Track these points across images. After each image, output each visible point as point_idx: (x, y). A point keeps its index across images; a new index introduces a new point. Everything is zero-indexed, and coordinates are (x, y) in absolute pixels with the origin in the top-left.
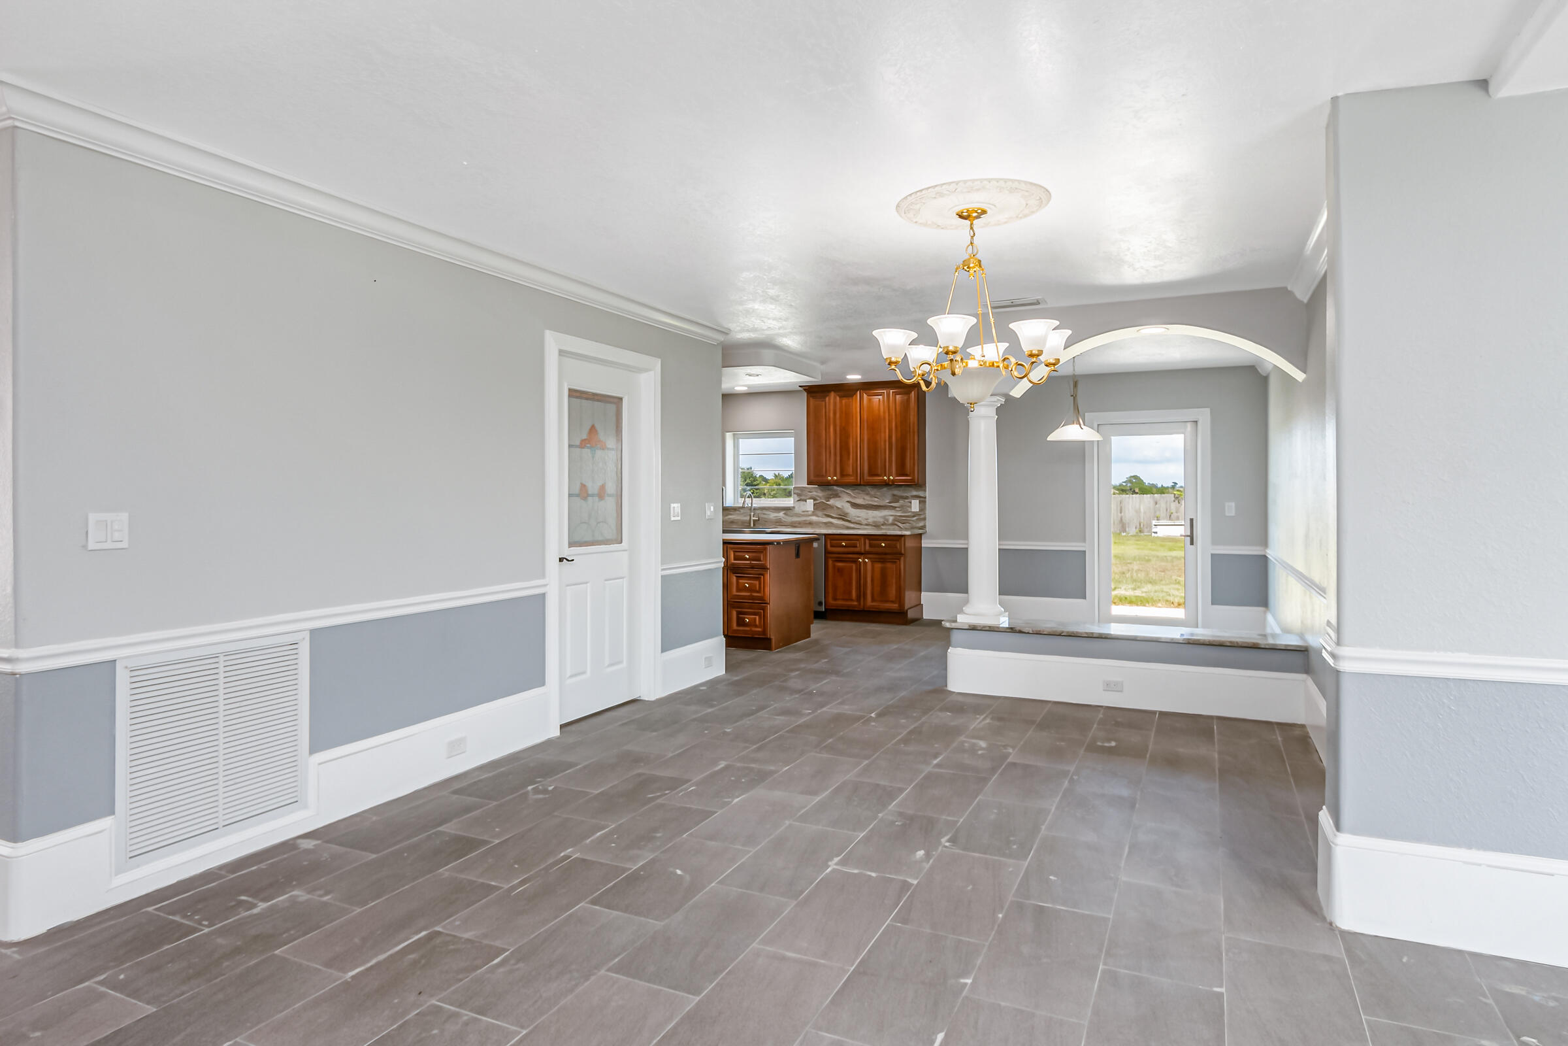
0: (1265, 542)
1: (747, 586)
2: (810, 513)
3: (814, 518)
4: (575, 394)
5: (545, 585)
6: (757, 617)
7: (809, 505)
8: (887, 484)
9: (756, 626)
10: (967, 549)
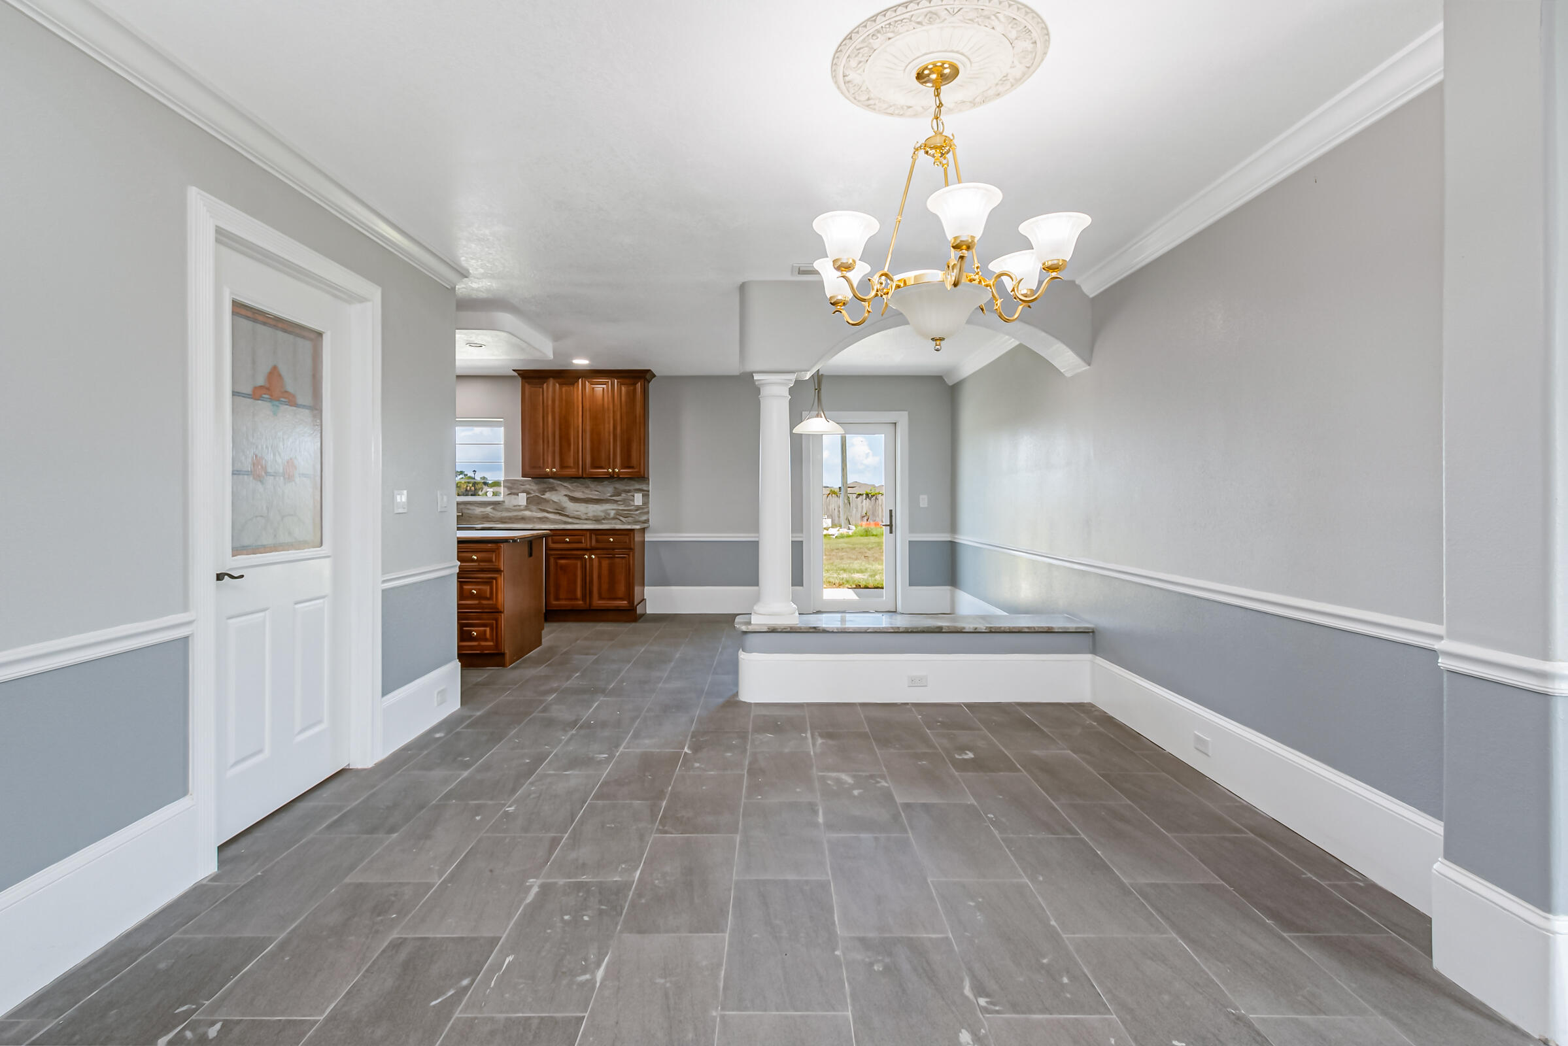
0: (953, 527)
1: (475, 592)
2: (522, 507)
3: (527, 513)
4: (244, 312)
5: (190, 623)
6: (488, 629)
7: (522, 499)
8: (611, 478)
9: (486, 640)
10: (758, 542)
